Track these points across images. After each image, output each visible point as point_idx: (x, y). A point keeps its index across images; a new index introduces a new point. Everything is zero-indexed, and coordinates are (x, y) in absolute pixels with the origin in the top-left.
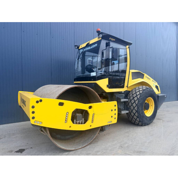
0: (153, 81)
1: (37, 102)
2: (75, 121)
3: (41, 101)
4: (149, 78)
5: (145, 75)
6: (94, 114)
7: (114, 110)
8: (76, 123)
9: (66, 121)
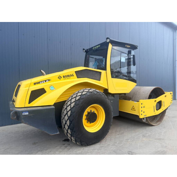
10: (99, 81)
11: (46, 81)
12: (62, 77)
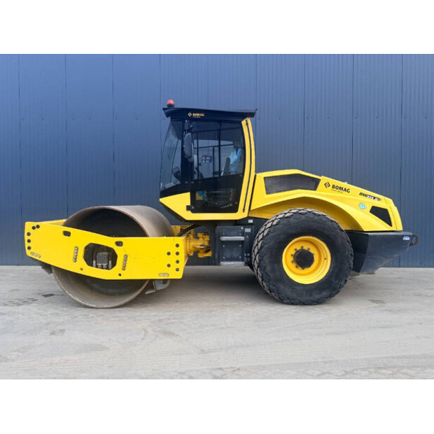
0: (361, 194)
1: (34, 228)
2: (94, 262)
3: (38, 227)
4: (341, 188)
5: (324, 179)
6: (126, 257)
7: (173, 254)
8: (97, 267)
9: (75, 260)
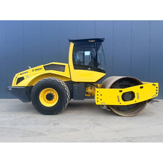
10: (63, 72)
11: (25, 73)
12: (35, 70)
